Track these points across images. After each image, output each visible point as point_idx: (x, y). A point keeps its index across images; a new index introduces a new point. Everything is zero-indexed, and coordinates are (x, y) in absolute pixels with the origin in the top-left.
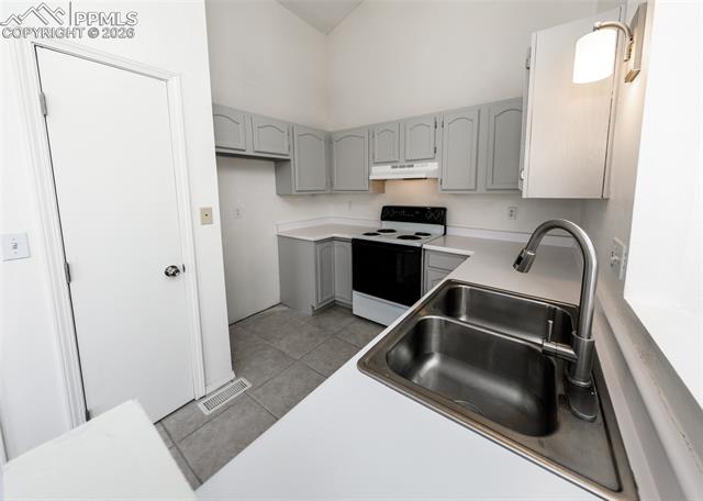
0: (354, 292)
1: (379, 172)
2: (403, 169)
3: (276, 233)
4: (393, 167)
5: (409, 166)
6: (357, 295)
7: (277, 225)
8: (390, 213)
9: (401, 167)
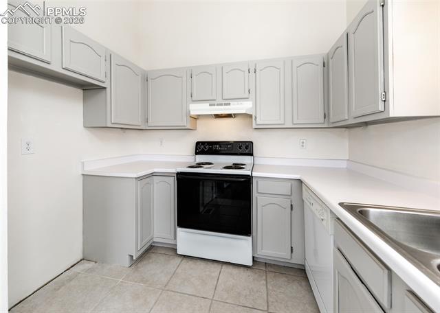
0: (179, 230)
1: (196, 109)
2: (220, 107)
3: (80, 173)
4: (210, 105)
5: (226, 104)
6: (183, 233)
7: (83, 163)
8: (205, 148)
9: (218, 105)
